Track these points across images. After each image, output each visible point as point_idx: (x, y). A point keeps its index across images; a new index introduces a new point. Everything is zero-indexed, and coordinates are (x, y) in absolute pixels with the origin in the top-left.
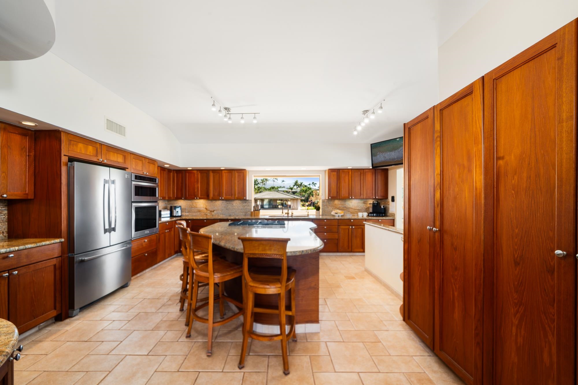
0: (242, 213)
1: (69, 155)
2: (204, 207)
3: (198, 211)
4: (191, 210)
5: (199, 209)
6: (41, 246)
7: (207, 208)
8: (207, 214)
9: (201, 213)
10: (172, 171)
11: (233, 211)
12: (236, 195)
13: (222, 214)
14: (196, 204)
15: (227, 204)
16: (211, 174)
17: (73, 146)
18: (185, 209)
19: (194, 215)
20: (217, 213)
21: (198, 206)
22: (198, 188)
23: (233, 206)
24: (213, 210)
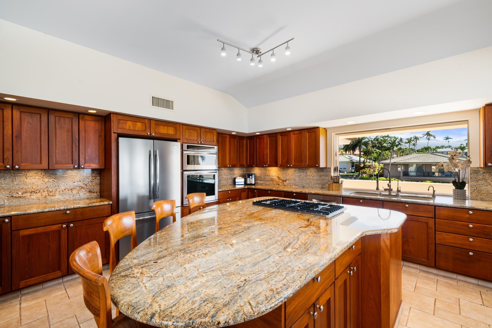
0: (318, 185)
1: (118, 132)
2: (277, 176)
3: (270, 179)
4: (265, 178)
5: (272, 177)
6: (92, 206)
7: (280, 177)
8: (279, 183)
9: (273, 182)
10: (245, 138)
11: (307, 182)
12: (306, 161)
13: (295, 185)
14: (269, 171)
15: (300, 172)
16: (280, 138)
17: (122, 125)
18: (260, 177)
19: (267, 184)
20: (289, 183)
21: (271, 175)
22: (267, 153)
23: (307, 175)
24: (285, 180)
